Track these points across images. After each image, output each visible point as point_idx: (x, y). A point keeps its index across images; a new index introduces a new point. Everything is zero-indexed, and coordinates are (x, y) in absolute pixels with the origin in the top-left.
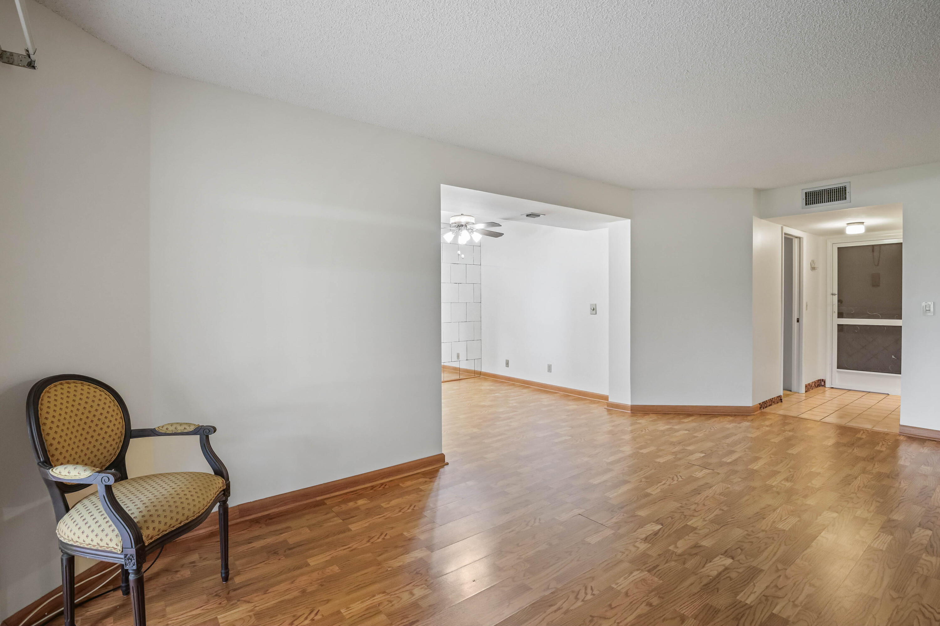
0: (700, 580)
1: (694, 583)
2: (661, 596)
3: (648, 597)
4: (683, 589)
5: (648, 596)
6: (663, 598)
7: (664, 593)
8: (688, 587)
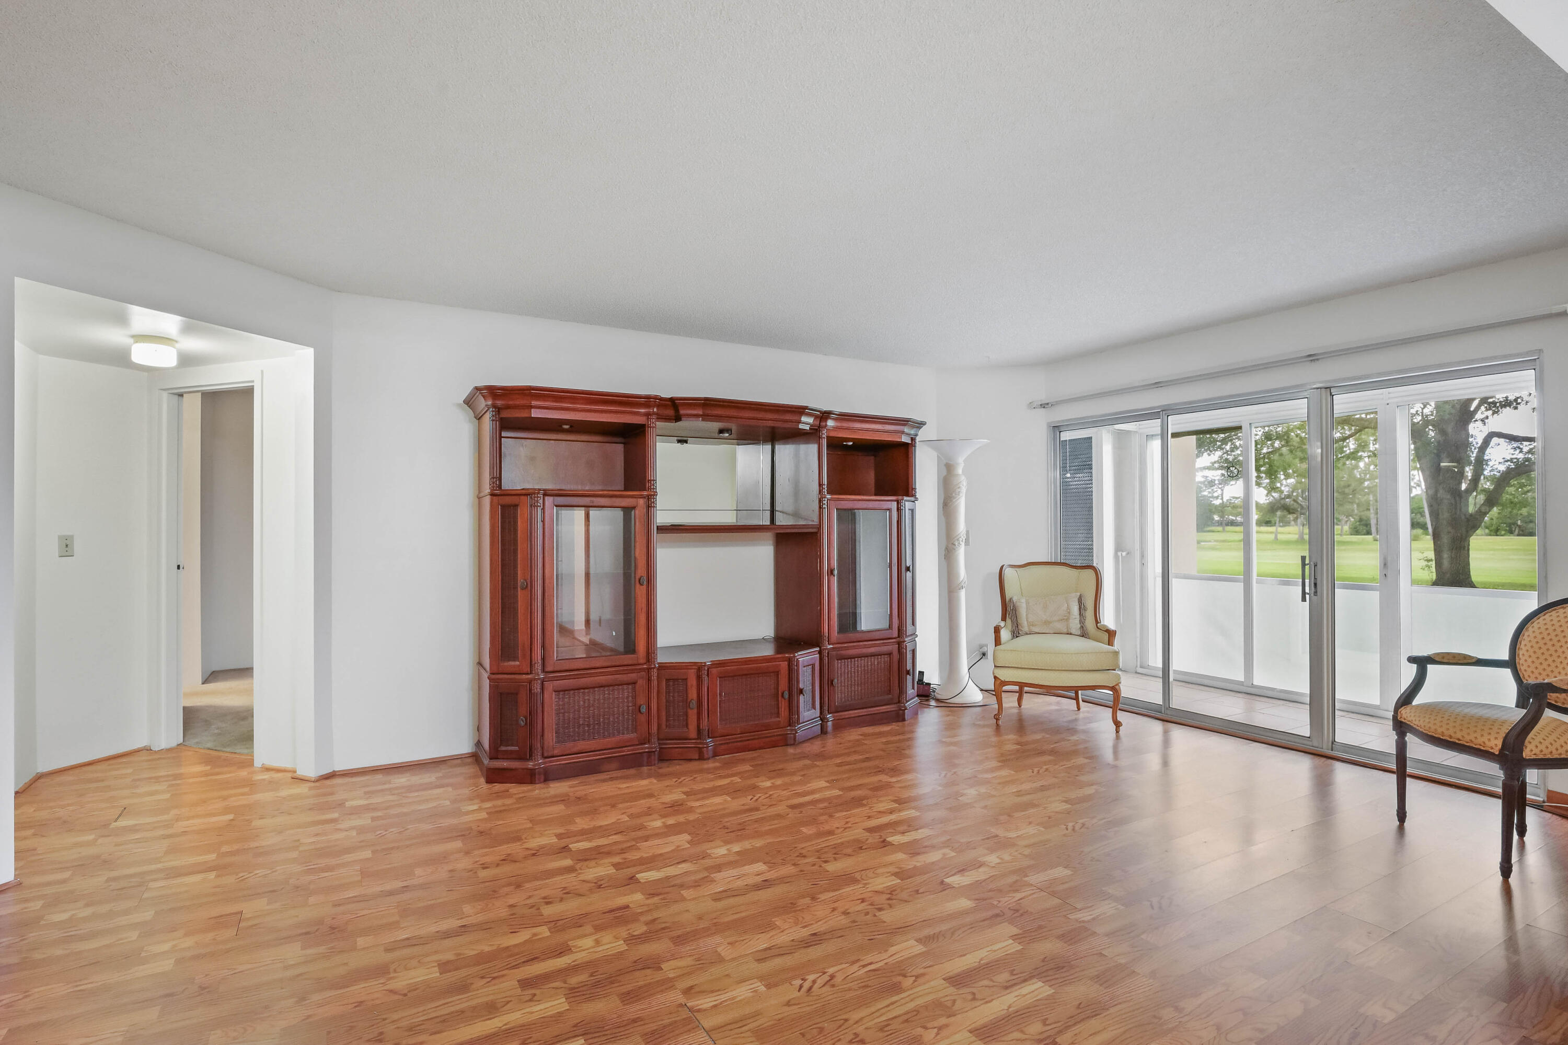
0: (1076, 1040)
1: (1091, 1035)
2: (1158, 1020)
3: (1181, 1020)
4: (1114, 1028)
5: (1180, 1022)
6: (1155, 1017)
7: (1149, 1024)
8: (1105, 1029)
